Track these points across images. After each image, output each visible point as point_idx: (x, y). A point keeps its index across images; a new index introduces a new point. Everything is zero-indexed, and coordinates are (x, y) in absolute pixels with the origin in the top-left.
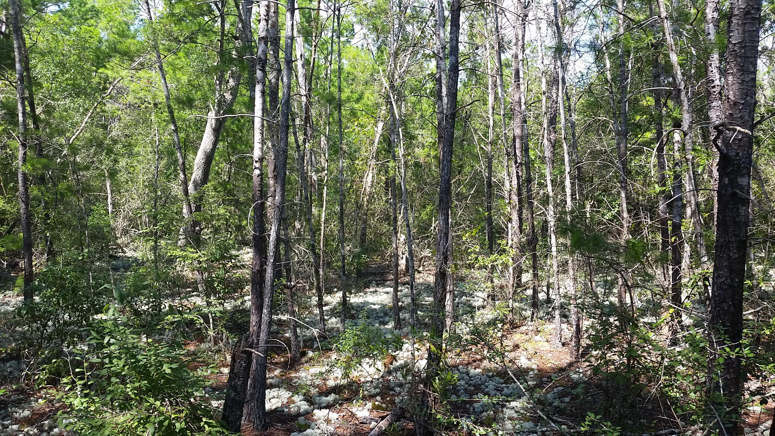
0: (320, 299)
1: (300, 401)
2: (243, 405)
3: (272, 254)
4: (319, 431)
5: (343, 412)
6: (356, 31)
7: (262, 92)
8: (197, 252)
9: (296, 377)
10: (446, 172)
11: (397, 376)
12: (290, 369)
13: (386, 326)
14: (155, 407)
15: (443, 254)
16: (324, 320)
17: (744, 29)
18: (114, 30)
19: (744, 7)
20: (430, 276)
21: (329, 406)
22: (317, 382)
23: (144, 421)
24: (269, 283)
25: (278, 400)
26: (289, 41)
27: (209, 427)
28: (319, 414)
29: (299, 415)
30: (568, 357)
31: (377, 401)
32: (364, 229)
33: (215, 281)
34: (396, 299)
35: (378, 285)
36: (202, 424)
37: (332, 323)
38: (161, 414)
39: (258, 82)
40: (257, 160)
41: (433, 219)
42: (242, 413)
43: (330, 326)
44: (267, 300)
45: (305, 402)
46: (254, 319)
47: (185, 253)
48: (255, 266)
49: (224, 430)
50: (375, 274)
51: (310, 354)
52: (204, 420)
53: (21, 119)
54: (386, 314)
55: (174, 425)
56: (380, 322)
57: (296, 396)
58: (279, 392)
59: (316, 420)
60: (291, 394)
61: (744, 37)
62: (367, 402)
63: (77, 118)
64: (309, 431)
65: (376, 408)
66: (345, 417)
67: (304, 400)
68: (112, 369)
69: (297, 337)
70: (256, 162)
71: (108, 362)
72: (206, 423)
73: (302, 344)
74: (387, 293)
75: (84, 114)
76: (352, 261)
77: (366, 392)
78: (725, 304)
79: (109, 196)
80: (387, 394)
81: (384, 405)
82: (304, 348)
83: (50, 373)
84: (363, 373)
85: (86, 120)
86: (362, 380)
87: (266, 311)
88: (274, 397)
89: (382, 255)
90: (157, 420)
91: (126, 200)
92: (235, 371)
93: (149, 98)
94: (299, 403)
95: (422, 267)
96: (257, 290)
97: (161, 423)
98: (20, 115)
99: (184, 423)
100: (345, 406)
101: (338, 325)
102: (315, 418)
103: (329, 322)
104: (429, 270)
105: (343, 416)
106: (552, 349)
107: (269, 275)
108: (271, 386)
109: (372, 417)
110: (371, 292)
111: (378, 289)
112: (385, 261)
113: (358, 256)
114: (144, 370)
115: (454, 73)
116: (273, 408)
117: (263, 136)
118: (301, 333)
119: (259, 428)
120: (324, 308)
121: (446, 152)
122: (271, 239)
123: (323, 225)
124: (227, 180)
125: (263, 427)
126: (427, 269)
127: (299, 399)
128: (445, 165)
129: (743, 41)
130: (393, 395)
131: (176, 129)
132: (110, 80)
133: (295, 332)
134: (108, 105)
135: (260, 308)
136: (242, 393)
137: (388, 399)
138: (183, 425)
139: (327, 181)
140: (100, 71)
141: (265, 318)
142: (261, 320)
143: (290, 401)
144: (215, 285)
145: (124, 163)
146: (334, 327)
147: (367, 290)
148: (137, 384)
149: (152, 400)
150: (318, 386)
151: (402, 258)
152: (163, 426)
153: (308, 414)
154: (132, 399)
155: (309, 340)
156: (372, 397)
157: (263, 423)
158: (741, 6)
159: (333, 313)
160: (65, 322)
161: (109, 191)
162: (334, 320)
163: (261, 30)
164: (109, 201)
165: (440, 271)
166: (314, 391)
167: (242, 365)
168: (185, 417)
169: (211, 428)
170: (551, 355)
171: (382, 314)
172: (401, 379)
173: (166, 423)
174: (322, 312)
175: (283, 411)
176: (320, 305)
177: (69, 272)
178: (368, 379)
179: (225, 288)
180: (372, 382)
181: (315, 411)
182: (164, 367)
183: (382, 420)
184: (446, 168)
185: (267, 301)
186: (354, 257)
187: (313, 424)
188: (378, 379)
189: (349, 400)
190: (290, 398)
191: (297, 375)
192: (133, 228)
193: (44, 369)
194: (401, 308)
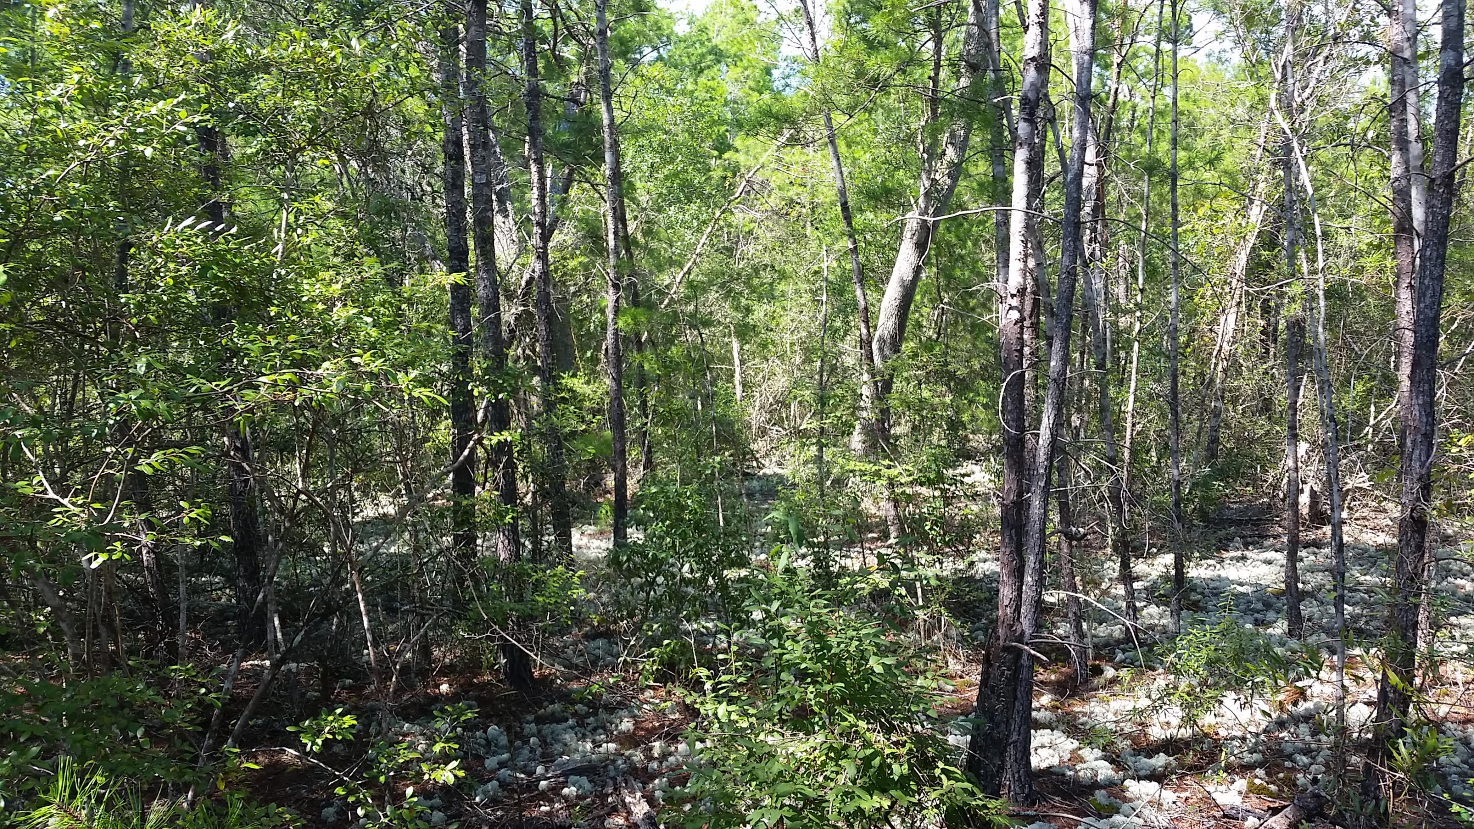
0: (1125, 565)
1: (1096, 759)
2: (1005, 747)
3: (1042, 471)
4: (1141, 821)
5: (1186, 790)
6: (1195, 29)
7: (1027, 163)
8: (895, 467)
9: (1084, 714)
10: (1428, 301)
11: (1299, 731)
12: (1071, 696)
13: (1270, 631)
14: (856, 732)
15: (1419, 479)
16: (1136, 610)
18: (751, 83)
20: (1365, 530)
21: (1155, 777)
22: (1128, 728)
23: (839, 754)
24: (1037, 526)
25: (1051, 751)
26: (1087, 57)
27: (949, 779)
28: (1136, 788)
29: (1095, 785)
31: (1257, 777)
32: (1215, 429)
33: (926, 519)
34: (1292, 576)
35: (1246, 546)
36: (937, 772)
37: (1151, 616)
38: (867, 744)
39: (1021, 144)
40: (1015, 292)
41: (1372, 408)
42: (1003, 761)
43: (1148, 622)
44: (1032, 558)
45: (1107, 763)
46: (1006, 593)
47: (877, 468)
48: (1008, 494)
49: (976, 790)
50: (1239, 523)
51: (1110, 672)
52: (941, 765)
53: (612, 243)
54: (1268, 606)
55: (889, 766)
56: (1256, 620)
57: (1088, 749)
58: (1053, 738)
59: (1131, 800)
60: (1076, 744)
62: (1237, 778)
63: (689, 237)
64: (1118, 818)
65: (1253, 789)
66: (1190, 801)
67: (1105, 758)
68: (785, 657)
69: (1082, 636)
70: (1013, 296)
71: (777, 645)
72: (944, 771)
73: (1090, 652)
74: (1269, 562)
75: (699, 230)
76: (1190, 493)
77: (1232, 758)
79: (738, 370)
80: (1278, 766)
81: (1273, 788)
82: (1095, 659)
83: (661, 663)
84: (1224, 720)
85: (702, 242)
86: (1223, 733)
87: (1030, 579)
88: (1043, 747)
89: (1255, 482)
90: (861, 755)
91: (764, 378)
92: (991, 683)
93: (805, 199)
94: (1094, 764)
95: (1346, 511)
96: (1011, 538)
97: (867, 761)
98: (611, 237)
99: (906, 766)
100: (1189, 780)
101: (1164, 621)
102: (1128, 794)
103: (1144, 613)
104: (1364, 518)
105: (1187, 799)
107: (1036, 511)
108: (1039, 725)
109: (1250, 808)
110: (1232, 559)
111: (1248, 554)
112: (1261, 497)
113: (1204, 484)
114: (837, 663)
115: (1452, 87)
116: (1044, 765)
117: (1026, 247)
118: (1089, 629)
119: (1020, 799)
120: (1136, 585)
121: (1430, 259)
122: (1041, 442)
123: (1129, 419)
124: (935, 336)
125: (1026, 798)
126: (1357, 515)
127: (1092, 757)
128: (1428, 287)
130: (1293, 769)
131: (855, 248)
132: (742, 170)
133: (1079, 627)
134: (738, 215)
135: (1018, 574)
136: (1003, 726)
137: (1281, 775)
138: (905, 769)
139: (1140, 331)
140: (726, 156)
141: (1028, 592)
142: (1020, 596)
143: (1076, 758)
144: (927, 528)
145: (762, 314)
146: (1156, 625)
147: (1225, 555)
148: (827, 688)
149: (851, 718)
150: (1129, 736)
152: (871, 767)
153: (1114, 787)
154: (816, 714)
155: (1106, 645)
156: (1245, 768)
157: (1026, 791)
159: (1153, 594)
160: (683, 579)
161: (737, 362)
162: (1153, 609)
163: (1030, 45)
164: (737, 378)
165: (1412, 517)
166: (1123, 744)
167: (1003, 674)
168: (907, 754)
169: (952, 782)
171: (1260, 606)
172: (1308, 738)
173: (877, 762)
174: (1131, 594)
175: (1064, 775)
176: (1127, 577)
177: (691, 495)
178: (1234, 733)
179: (945, 534)
180: (1244, 739)
181: (1127, 783)
182: (871, 663)
183: (1273, 815)
184: (1429, 293)
185: (1031, 561)
186: (1195, 485)
187: (1125, 807)
188: (1257, 735)
189: (1198, 769)
190: (1073, 752)
191: (1087, 709)
192: (774, 424)
193: (651, 655)
194: (1304, 595)
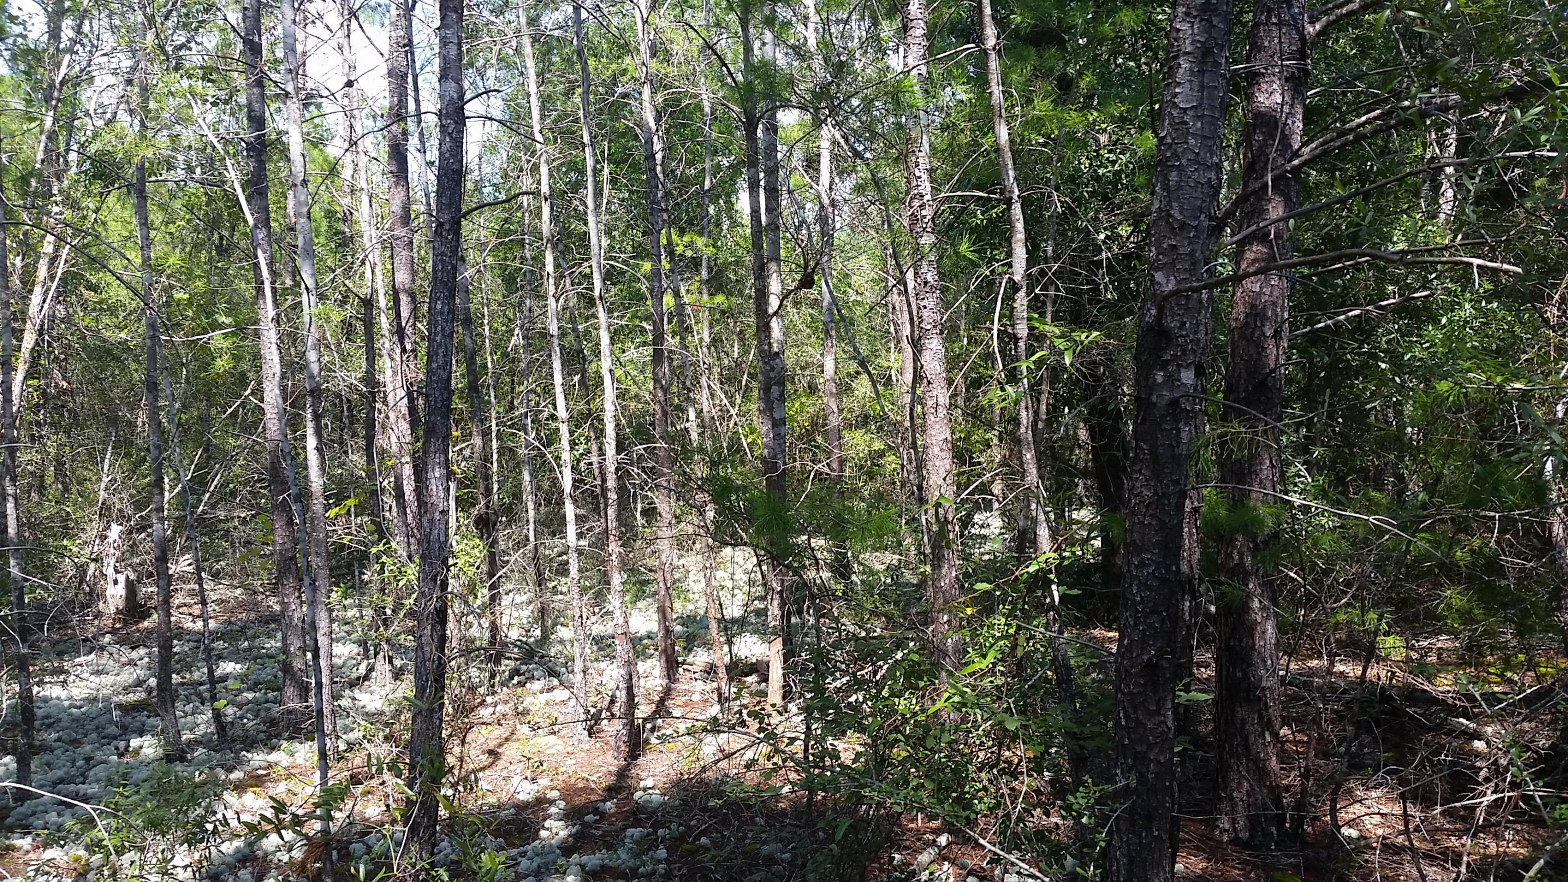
10: (441, 360)
17: (1202, 82)
19: (1202, 40)
30: (610, 759)
54: (124, 728)
61: (1202, 98)
78: (1155, 618)
106: (569, 749)
121: (441, 314)
128: (440, 345)
129: (1200, 105)
151: (116, 582)
158: (1198, 38)
170: (573, 761)
184: (441, 351)
